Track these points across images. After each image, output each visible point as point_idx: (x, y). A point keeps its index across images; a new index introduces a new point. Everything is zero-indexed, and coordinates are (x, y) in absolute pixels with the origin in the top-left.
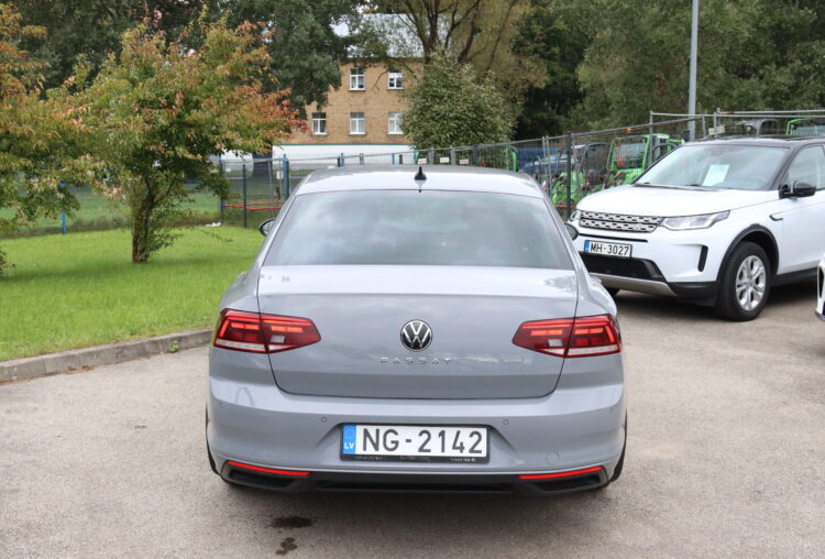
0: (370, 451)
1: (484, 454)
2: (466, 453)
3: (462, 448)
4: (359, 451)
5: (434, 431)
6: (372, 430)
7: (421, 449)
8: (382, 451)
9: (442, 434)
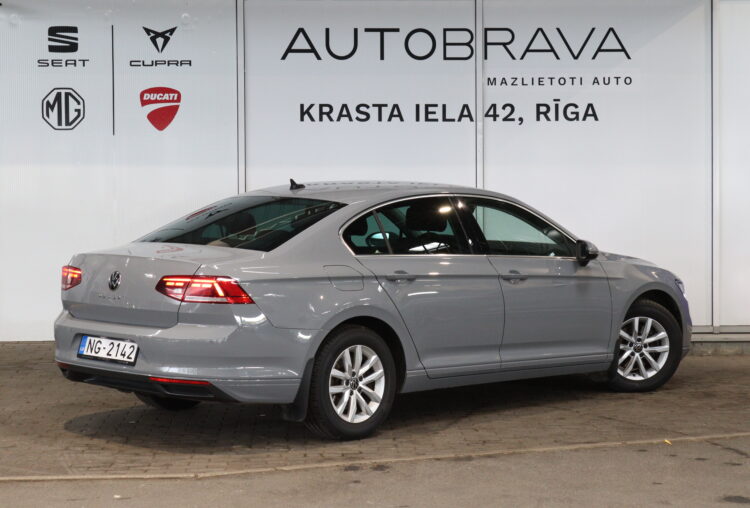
0: (89, 353)
1: (132, 360)
2: (125, 359)
3: (124, 355)
4: (85, 353)
5: (116, 343)
6: (93, 339)
7: (108, 354)
8: (93, 354)
9: (118, 345)
